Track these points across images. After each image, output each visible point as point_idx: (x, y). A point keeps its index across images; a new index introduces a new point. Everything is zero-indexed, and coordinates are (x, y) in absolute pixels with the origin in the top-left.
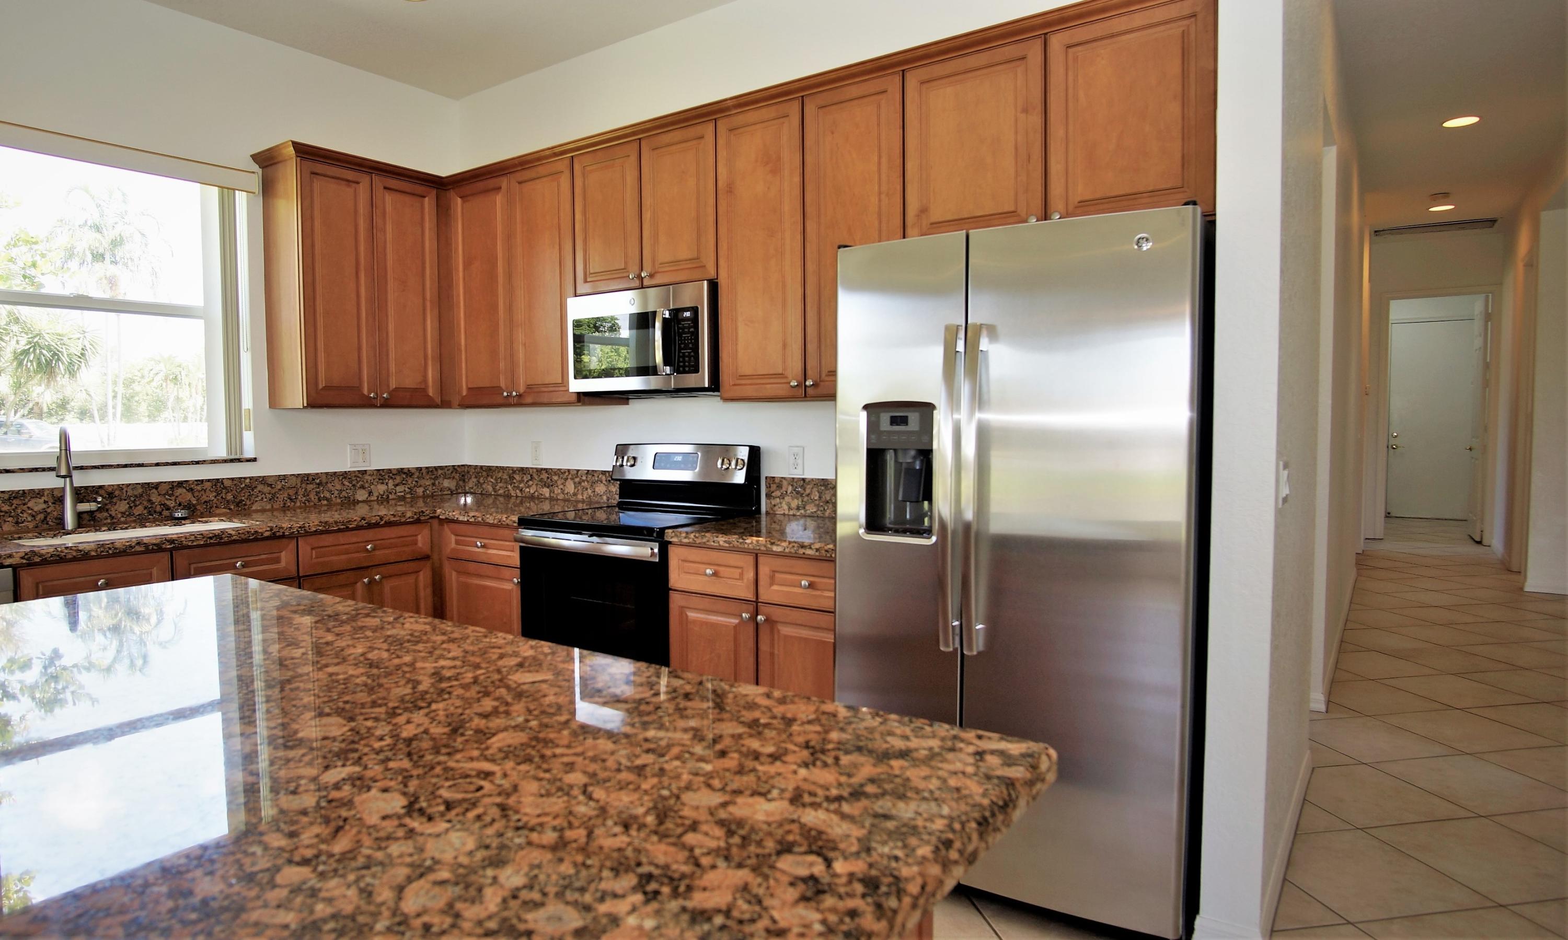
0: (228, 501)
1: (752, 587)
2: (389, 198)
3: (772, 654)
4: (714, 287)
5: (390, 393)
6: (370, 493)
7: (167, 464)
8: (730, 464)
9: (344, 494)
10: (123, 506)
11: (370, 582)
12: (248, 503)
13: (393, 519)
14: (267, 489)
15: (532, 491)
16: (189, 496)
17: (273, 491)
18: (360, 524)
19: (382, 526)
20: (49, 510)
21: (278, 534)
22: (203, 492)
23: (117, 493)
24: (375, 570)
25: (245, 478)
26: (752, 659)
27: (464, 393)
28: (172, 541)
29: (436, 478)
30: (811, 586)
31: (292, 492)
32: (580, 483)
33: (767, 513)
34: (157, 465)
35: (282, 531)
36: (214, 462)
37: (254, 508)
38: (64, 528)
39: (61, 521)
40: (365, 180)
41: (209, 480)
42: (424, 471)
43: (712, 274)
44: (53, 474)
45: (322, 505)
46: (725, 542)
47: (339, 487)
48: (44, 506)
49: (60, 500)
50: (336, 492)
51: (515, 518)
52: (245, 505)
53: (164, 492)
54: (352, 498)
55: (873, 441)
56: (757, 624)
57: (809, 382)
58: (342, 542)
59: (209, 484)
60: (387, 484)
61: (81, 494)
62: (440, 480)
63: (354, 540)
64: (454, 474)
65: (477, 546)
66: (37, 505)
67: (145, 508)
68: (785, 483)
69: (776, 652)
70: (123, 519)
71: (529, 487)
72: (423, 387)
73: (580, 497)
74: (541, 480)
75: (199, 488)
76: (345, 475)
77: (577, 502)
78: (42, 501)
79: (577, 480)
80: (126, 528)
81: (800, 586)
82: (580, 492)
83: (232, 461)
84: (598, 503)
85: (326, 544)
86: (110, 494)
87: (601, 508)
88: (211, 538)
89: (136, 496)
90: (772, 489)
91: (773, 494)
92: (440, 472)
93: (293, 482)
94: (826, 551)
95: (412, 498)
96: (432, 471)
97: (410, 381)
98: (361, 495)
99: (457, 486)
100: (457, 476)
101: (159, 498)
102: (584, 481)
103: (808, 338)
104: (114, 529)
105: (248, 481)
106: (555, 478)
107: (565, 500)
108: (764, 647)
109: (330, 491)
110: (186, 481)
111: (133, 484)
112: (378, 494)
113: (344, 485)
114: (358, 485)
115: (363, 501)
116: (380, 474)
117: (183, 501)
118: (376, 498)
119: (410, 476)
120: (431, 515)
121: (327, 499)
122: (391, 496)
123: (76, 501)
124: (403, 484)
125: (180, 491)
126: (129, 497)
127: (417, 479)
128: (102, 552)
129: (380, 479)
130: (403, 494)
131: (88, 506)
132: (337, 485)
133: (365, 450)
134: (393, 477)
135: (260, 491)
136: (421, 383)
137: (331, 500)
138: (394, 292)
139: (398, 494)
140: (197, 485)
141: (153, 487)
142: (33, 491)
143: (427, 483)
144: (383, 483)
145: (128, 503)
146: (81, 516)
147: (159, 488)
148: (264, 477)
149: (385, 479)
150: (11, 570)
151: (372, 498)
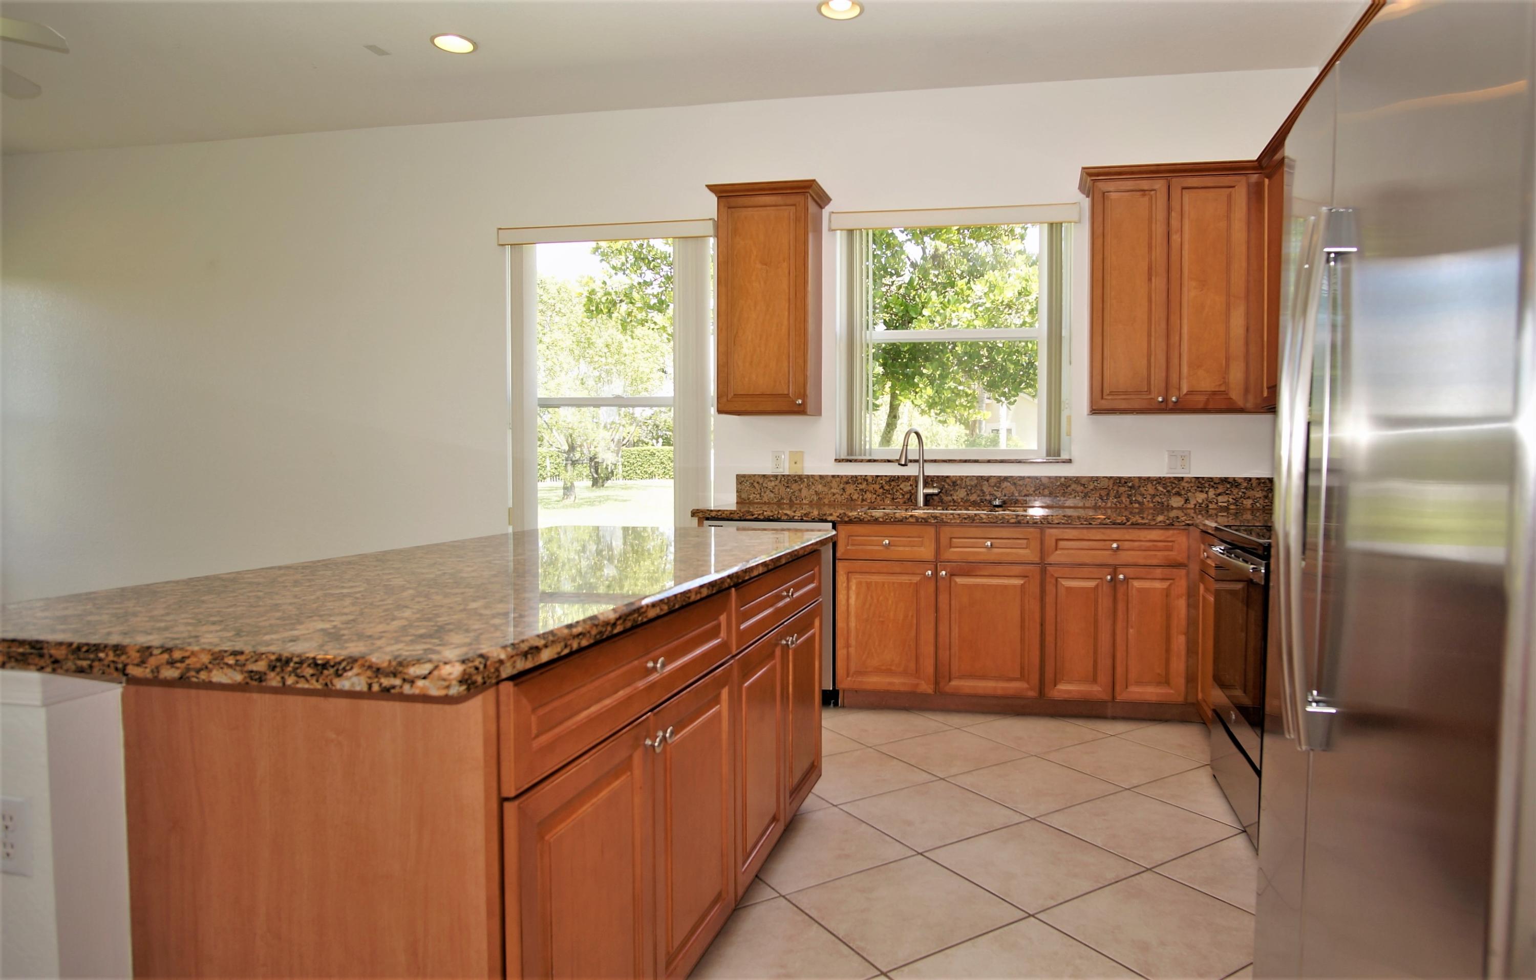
2: (1187, 196)
5: (1178, 399)
6: (1187, 500)
7: (996, 462)
9: (1157, 499)
10: (962, 493)
11: (1113, 580)
12: (1062, 499)
14: (1080, 489)
16: (1013, 488)
17: (1086, 491)
18: (1104, 522)
19: (1129, 527)
21: (1022, 522)
22: (1024, 487)
23: (959, 482)
24: (1120, 569)
25: (1061, 477)
28: (935, 517)
31: (1103, 493)
34: (989, 461)
35: (1025, 519)
36: (1034, 462)
37: (1067, 504)
38: (916, 506)
40: (1159, 185)
41: (1029, 477)
45: (1133, 508)
47: (1152, 491)
49: (917, 485)
50: (1149, 497)
53: (993, 484)
54: (1166, 504)
59: (1030, 480)
60: (1207, 492)
61: (930, 481)
63: (1100, 537)
66: (904, 487)
67: (979, 496)
72: (1223, 389)
75: (1021, 483)
76: (1159, 480)
80: (955, 510)
83: (1050, 462)
85: (1071, 538)
86: (954, 482)
89: (972, 486)
93: (1105, 484)
95: (1237, 509)
97: (1206, 383)
98: (1176, 502)
101: (990, 489)
104: (947, 509)
105: (1063, 479)
109: (1142, 495)
110: (1010, 476)
111: (970, 476)
112: (1195, 502)
113: (1158, 490)
114: (1174, 491)
115: (1179, 508)
116: (1199, 482)
117: (1008, 492)
118: (1193, 506)
119: (1236, 486)
120: (1187, 522)
121: (1139, 503)
122: (1211, 506)
123: (925, 486)
124: (1227, 494)
125: (1006, 484)
126: (967, 486)
127: (1244, 490)
128: (887, 519)
129: (1198, 487)
130: (1226, 504)
131: (936, 491)
132: (1150, 490)
133: (1184, 457)
134: (1215, 486)
135: (1073, 490)
136: (1220, 385)
137: (1144, 504)
138: (1190, 293)
139: (1220, 504)
140: (1019, 480)
141: (985, 480)
142: (904, 476)
143: (1258, 496)
144: (1202, 491)
145: (966, 491)
146: (927, 497)
147: (990, 481)
148: (1077, 477)
149: (1205, 487)
150: (831, 524)
151: (1189, 506)
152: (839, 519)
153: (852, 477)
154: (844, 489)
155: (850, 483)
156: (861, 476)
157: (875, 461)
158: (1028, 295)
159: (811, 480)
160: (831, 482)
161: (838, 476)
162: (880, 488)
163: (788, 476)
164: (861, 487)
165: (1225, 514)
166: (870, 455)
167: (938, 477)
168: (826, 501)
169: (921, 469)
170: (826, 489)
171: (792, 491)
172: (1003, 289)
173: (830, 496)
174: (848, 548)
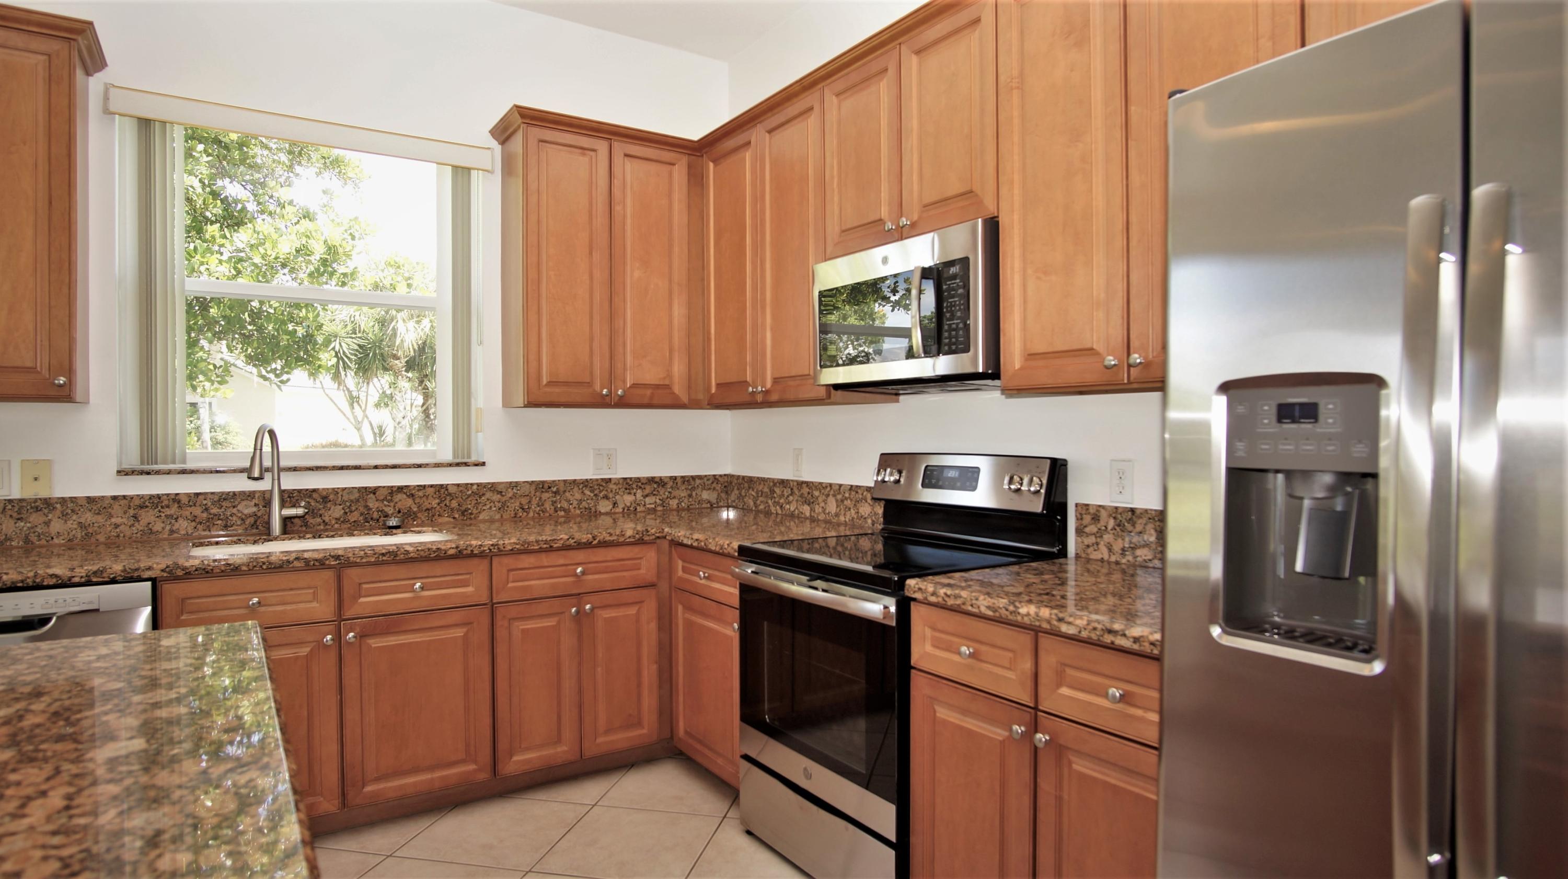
0: (452, 509)
1: (1029, 684)
2: (629, 165)
3: (1059, 799)
4: (993, 228)
5: (624, 391)
6: (615, 504)
7: (386, 467)
8: (1021, 484)
9: (584, 504)
10: (337, 512)
11: (578, 612)
12: (475, 511)
13: (608, 538)
14: (496, 497)
15: (792, 509)
16: (410, 502)
17: (504, 499)
18: (568, 543)
19: (596, 546)
20: (259, 514)
21: (465, 552)
22: (424, 499)
23: (331, 497)
24: (586, 598)
25: (472, 484)
26: (1027, 801)
27: (713, 391)
28: (337, 557)
29: (693, 489)
30: (1124, 698)
31: (524, 501)
32: (842, 501)
33: (1077, 556)
34: (376, 467)
35: (470, 549)
36: (438, 465)
37: (481, 517)
38: (269, 534)
39: (268, 525)
40: (602, 146)
41: (432, 486)
42: (679, 481)
43: (991, 210)
44: (245, 475)
45: (559, 517)
46: (988, 607)
47: (578, 496)
48: (255, 509)
49: (268, 503)
50: (575, 503)
51: (735, 545)
52: (471, 514)
53: (382, 498)
54: (593, 509)
55: (1240, 454)
56: (1036, 748)
57: (1136, 358)
58: (546, 564)
59: (432, 490)
60: (635, 494)
61: (289, 498)
62: (698, 491)
63: (562, 561)
64: (714, 485)
65: (699, 577)
66: (248, 508)
67: (362, 514)
68: (1104, 514)
69: (1066, 797)
70: (336, 526)
71: (789, 503)
72: (667, 382)
73: (842, 518)
74: (802, 496)
75: (421, 494)
76: (586, 483)
77: (839, 525)
78: (253, 503)
79: (839, 497)
80: (333, 536)
81: (1106, 696)
82: (842, 512)
83: (458, 465)
84: (862, 527)
85: (527, 566)
86: (326, 497)
87: (866, 534)
88: (383, 555)
89: (352, 501)
90: (1085, 522)
91: (1087, 530)
92: (698, 482)
93: (526, 489)
94: (1152, 644)
95: (664, 510)
96: (688, 481)
97: (651, 375)
98: (604, 506)
99: (719, 499)
100: (718, 487)
101: (377, 504)
102: (846, 499)
103: (1133, 292)
104: (320, 537)
105: (475, 487)
106: (816, 493)
107: (826, 522)
108: (1046, 786)
109: (568, 501)
110: (406, 486)
111: (349, 488)
112: (623, 506)
113: (584, 494)
114: (601, 495)
115: (607, 514)
116: (627, 483)
117: (403, 507)
118: (621, 510)
119: (663, 486)
120: (657, 535)
121: (564, 510)
122: (639, 509)
123: (283, 505)
124: (654, 495)
125: (400, 496)
126: (344, 502)
127: (670, 490)
128: (255, 566)
129: (626, 489)
130: (653, 506)
131: (300, 511)
132: (577, 494)
133: (610, 457)
134: (643, 486)
135: (488, 500)
136: (664, 378)
137: (570, 512)
138: (633, 273)
139: (648, 506)
140: (418, 490)
141: (371, 492)
142: (244, 492)
143: (682, 495)
144: (630, 493)
145: (343, 509)
146: (287, 521)
147: (377, 493)
148: (493, 484)
149: (633, 489)
150: (149, 584)
151: (617, 510)
152: (165, 575)
153: (151, 497)
154: (135, 517)
155: (147, 507)
156: (168, 495)
157: (192, 472)
158: (309, 255)
159: (70, 505)
160: (111, 506)
161: (124, 497)
162: (202, 512)
163: (21, 500)
164: (168, 512)
165: (653, 516)
166: (184, 462)
167: (299, 491)
168: (102, 538)
169: (276, 482)
170: (100, 519)
171: (28, 525)
172: (276, 243)
173: (109, 529)
174: (183, 618)
